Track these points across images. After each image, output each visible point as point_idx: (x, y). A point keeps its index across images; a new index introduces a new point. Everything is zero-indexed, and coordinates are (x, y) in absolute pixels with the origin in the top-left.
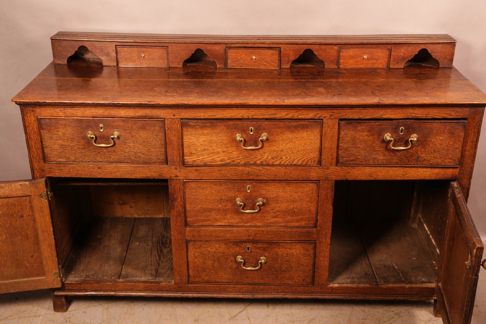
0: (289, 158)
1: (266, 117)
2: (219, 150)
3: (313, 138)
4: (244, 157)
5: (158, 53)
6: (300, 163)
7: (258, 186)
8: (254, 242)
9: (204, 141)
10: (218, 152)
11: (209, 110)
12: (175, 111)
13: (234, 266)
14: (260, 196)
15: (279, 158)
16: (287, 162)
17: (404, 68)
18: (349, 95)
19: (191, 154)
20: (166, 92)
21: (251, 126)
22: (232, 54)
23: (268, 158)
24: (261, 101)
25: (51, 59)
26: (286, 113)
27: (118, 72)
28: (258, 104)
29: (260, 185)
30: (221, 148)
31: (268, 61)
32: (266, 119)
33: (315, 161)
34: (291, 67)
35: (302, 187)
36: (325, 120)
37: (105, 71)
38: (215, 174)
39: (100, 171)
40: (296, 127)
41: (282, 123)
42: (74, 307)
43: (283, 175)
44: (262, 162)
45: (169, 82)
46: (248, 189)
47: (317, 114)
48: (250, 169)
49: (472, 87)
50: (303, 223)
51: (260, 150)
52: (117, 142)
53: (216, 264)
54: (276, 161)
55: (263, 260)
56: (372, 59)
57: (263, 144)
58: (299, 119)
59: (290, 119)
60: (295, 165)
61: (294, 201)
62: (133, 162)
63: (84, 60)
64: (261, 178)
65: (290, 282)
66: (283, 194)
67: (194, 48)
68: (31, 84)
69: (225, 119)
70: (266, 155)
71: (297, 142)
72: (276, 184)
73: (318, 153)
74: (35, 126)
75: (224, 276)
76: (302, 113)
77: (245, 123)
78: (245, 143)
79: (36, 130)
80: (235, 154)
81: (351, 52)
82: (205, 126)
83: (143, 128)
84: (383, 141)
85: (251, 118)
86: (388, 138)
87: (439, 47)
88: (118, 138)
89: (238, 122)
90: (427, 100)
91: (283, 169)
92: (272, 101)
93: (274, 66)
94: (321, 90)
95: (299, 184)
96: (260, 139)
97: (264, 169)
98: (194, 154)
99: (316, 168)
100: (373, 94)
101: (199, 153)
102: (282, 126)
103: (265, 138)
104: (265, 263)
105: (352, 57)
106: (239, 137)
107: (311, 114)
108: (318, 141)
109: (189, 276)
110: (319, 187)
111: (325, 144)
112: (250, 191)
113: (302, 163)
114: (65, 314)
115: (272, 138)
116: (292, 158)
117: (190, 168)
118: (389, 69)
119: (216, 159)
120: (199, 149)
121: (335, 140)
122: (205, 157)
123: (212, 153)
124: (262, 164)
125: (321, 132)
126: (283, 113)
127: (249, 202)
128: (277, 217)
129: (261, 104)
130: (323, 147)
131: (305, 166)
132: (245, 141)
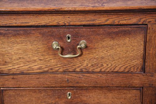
0: (110, 65)
1: (84, 23)
2: (36, 58)
3: (136, 44)
4: (62, 65)
6: (122, 71)
7: (78, 93)
9: (18, 49)
10: (35, 61)
11: (21, 17)
15: (99, 65)
16: (108, 70)
21: (68, 34)
23: (87, 65)
26: (106, 18)
28: (73, 9)
29: (81, 92)
30: (37, 56)
32: (84, 26)
33: (138, 68)
35: (124, 94)
36: (149, 26)
38: (34, 82)
40: (117, 34)
41: (101, 29)
43: (105, 82)
44: (81, 69)
46: (68, 95)
47: (141, 19)
48: (69, 77)
51: (79, 58)
54: (96, 68)
57: (82, 52)
58: (121, 25)
59: (111, 25)
60: (117, 72)
64: (81, 85)
66: (105, 100)
69: (40, 26)
70: (86, 62)
71: (119, 49)
72: (97, 90)
73: (141, 60)
76: (124, 18)
77: (62, 30)
78: (63, 51)
80: (53, 62)
82: (18, 34)
85: (67, 24)
89: (54, 30)
91: (104, 77)
95: (121, 91)
96: (78, 46)
97: (84, 76)
98: (9, 62)
99: (139, 75)
101: (15, 62)
102: (102, 33)
103: (83, 46)
106: (55, 45)
107: (134, 20)
108: (142, 47)
110: (142, 94)
111: (150, 50)
112: (71, 98)
113: (124, 70)
115: (90, 45)
116: (114, 65)
117: (6, 77)
119: (33, 67)
120: (14, 58)
122: (21, 65)
123: (28, 62)
124: (81, 71)
125: (146, 37)
126: (102, 19)
129: (77, 9)
130: (147, 54)
131: (128, 73)
132: (62, 49)
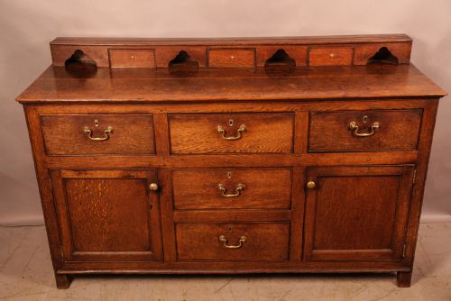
0: (265, 147)
1: (244, 110)
2: (202, 140)
4: (225, 146)
5: (146, 55)
6: (275, 152)
7: (238, 173)
8: (235, 223)
9: (189, 132)
10: (202, 143)
11: (193, 105)
12: (163, 107)
13: (218, 245)
14: (240, 181)
15: (256, 147)
16: (264, 151)
17: (367, 65)
18: (318, 90)
19: (177, 145)
20: (154, 89)
21: (230, 119)
22: (212, 55)
23: (246, 147)
24: (238, 96)
25: (50, 62)
26: (262, 107)
27: (111, 73)
28: (236, 99)
29: (240, 172)
30: (204, 139)
31: (245, 60)
32: (245, 113)
33: (288, 149)
34: (266, 66)
35: (277, 173)
36: (296, 113)
37: (99, 72)
39: (96, 162)
40: (271, 119)
41: (258, 116)
42: (75, 284)
43: (260, 162)
44: (241, 150)
45: (157, 81)
46: (228, 175)
47: (289, 107)
48: (230, 157)
49: (427, 80)
50: (279, 206)
51: (239, 140)
52: (111, 135)
53: (202, 243)
54: (253, 150)
55: (243, 239)
56: (338, 57)
57: (241, 134)
58: (274, 112)
59: (265, 112)
60: (271, 153)
61: (270, 186)
62: (125, 154)
63: (80, 63)
64: (240, 165)
65: (268, 258)
66: (260, 179)
67: (178, 50)
68: (33, 85)
69: (207, 113)
70: (244, 144)
72: (254, 170)
73: (291, 142)
74: (37, 122)
75: (209, 254)
76: (276, 106)
77: (225, 116)
78: (226, 134)
79: (38, 126)
80: (217, 144)
81: (320, 51)
82: (190, 120)
83: (134, 122)
84: (349, 129)
85: (230, 112)
86: (354, 126)
87: (397, 46)
88: (112, 132)
89: (220, 116)
90: (388, 93)
91: (259, 157)
92: (249, 96)
93: (250, 65)
94: (293, 85)
95: (274, 170)
96: (239, 130)
97: (243, 157)
98: (180, 144)
99: (289, 156)
100: (340, 88)
101: (185, 144)
102: (258, 118)
103: (243, 129)
104: (246, 242)
105: (320, 56)
106: (220, 129)
107: (284, 108)
108: (291, 131)
109: (177, 254)
110: (292, 173)
111: (297, 134)
112: (231, 177)
113: (277, 151)
114: (67, 290)
115: (249, 129)
116: (268, 147)
118: (353, 65)
119: (200, 149)
120: (185, 140)
121: (306, 130)
122: (190, 147)
123: (197, 143)
124: (241, 153)
125: (294, 123)
126: (259, 107)
127: (230, 187)
128: (255, 200)
129: (239, 99)
130: (295, 137)
131: (280, 154)
132: (225, 132)
